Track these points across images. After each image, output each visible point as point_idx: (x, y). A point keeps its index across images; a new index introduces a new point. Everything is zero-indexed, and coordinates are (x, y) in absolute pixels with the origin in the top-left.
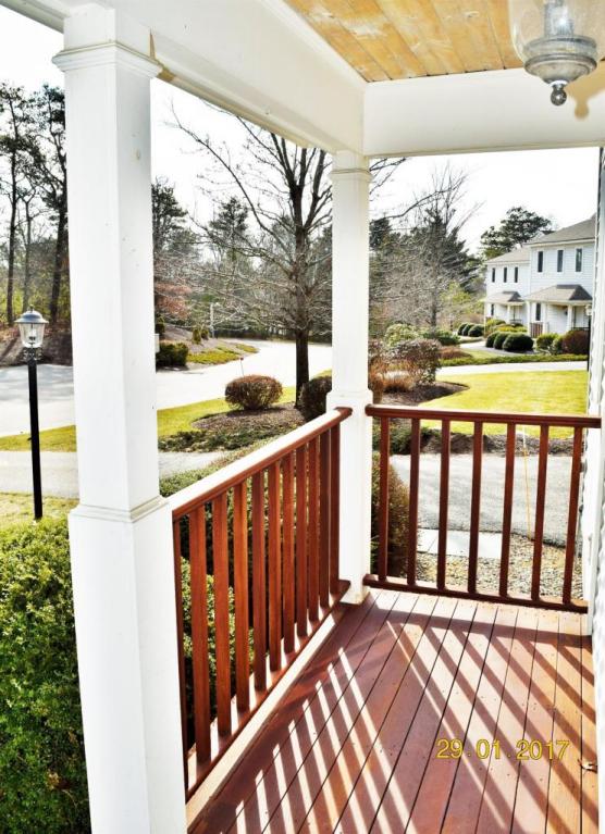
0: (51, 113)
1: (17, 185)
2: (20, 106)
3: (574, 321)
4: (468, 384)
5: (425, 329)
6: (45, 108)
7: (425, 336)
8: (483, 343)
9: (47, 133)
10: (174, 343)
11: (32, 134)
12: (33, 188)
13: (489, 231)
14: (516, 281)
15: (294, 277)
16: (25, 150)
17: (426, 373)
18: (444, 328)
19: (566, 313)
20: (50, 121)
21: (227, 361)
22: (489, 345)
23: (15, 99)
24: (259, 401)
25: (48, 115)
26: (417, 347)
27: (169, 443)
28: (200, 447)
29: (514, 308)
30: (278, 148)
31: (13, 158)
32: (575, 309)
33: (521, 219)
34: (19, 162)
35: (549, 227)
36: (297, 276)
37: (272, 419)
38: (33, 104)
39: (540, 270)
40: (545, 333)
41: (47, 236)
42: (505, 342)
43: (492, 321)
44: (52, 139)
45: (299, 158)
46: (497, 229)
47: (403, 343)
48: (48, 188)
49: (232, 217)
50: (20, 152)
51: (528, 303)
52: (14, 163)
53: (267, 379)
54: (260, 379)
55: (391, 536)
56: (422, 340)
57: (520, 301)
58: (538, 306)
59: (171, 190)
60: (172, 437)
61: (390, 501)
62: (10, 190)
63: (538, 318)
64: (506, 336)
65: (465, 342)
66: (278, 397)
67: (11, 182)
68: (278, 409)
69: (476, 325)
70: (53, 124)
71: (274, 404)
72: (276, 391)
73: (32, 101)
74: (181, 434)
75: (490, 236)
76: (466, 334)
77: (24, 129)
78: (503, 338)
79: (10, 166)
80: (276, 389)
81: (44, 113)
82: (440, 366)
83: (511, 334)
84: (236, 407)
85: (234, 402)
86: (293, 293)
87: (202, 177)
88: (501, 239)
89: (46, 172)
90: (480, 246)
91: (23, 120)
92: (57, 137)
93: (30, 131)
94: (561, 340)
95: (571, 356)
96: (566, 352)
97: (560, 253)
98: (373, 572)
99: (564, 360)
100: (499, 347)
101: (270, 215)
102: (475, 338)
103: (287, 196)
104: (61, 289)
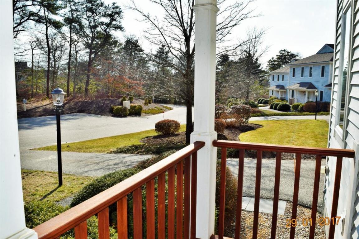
0: (87, 8)
1: (72, 38)
2: (74, 5)
3: (309, 98)
4: (263, 125)
5: (243, 100)
6: (84, 6)
7: (244, 103)
8: (269, 107)
9: (85, 16)
10: (136, 105)
11: (79, 17)
12: (78, 39)
13: (271, 59)
14: (283, 81)
15: (186, 77)
16: (76, 23)
17: (244, 120)
18: (251, 100)
19: (305, 95)
20: (86, 11)
21: (159, 113)
22: (271, 108)
23: (72, 2)
24: (170, 131)
25: (86, 9)
26: (240, 108)
27: (128, 149)
28: (141, 152)
29: (282, 92)
30: (180, 19)
31: (71, 26)
32: (309, 92)
33: (285, 54)
34: (73, 28)
35: (297, 58)
36: (187, 76)
37: (175, 139)
38: (80, 4)
39: (294, 76)
40: (295, 103)
41: (85, 60)
42: (278, 107)
43: (272, 98)
44: (87, 19)
45: (189, 24)
46: (275, 59)
47: (234, 106)
48: (85, 39)
49: (163, 53)
50: (74, 24)
51: (288, 90)
52: (71, 28)
53: (174, 121)
54: (170, 121)
55: (226, 204)
56: (242, 105)
57: (285, 89)
58: (293, 92)
59: (137, 41)
60: (129, 147)
61: (227, 186)
62: (69, 40)
63: (293, 96)
64: (278, 104)
65: (261, 106)
66: (178, 129)
67: (70, 37)
68: (177, 135)
69: (266, 99)
70: (88, 12)
71: (177, 133)
72: (178, 127)
73: (79, 3)
74: (133, 146)
75: (272, 61)
76: (261, 103)
77: (76, 14)
78: (277, 105)
79: (69, 30)
80: (177, 125)
81: (84, 8)
82: (250, 117)
83: (281, 103)
84: (160, 133)
85: (159, 132)
86: (185, 83)
87: (146, 32)
88: (276, 63)
89: (84, 32)
90: (267, 66)
91: (75, 11)
92: (89, 18)
93: (78, 15)
94: (303, 106)
95: (308, 113)
96: (305, 111)
97: (303, 69)
98: (216, 233)
99: (305, 115)
100: (275, 109)
101: (176, 49)
102: (265, 105)
103: (183, 40)
104: (90, 81)
